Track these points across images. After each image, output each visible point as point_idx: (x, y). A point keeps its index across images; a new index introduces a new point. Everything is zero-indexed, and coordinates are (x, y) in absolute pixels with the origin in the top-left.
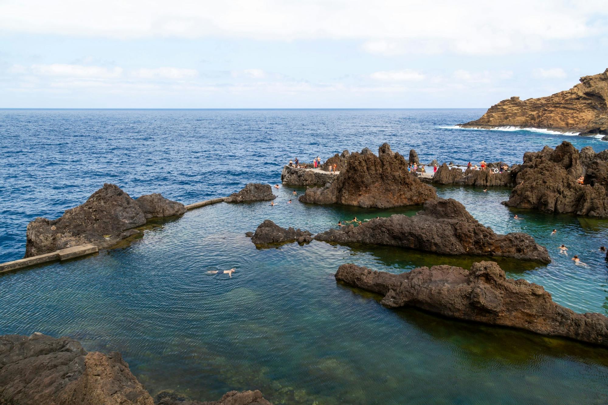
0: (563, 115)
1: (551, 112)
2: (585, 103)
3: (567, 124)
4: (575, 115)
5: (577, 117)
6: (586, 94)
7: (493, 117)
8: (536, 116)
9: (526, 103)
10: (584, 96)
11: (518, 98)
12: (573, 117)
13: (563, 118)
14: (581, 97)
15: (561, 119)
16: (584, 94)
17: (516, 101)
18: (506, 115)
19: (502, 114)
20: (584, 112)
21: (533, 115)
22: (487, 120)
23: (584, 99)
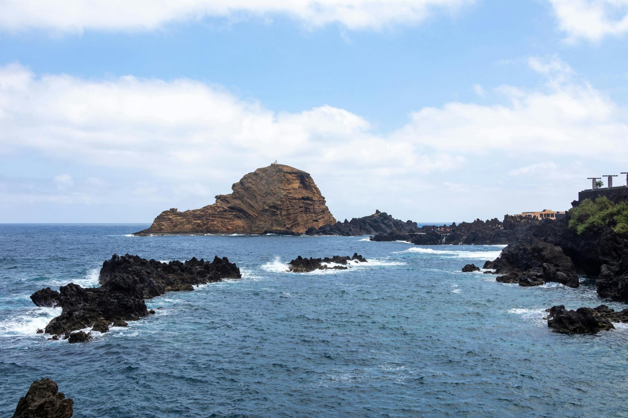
0: (223, 223)
1: (213, 221)
2: (232, 214)
3: (228, 229)
4: (231, 223)
5: (233, 224)
6: (229, 208)
7: (163, 225)
8: (202, 224)
9: (186, 214)
10: (229, 209)
11: (177, 209)
12: (230, 224)
13: (223, 225)
14: (227, 210)
15: (222, 226)
16: (228, 208)
17: (175, 212)
18: (174, 224)
19: (169, 223)
20: (235, 220)
21: (199, 223)
22: (158, 228)
23: (229, 211)
